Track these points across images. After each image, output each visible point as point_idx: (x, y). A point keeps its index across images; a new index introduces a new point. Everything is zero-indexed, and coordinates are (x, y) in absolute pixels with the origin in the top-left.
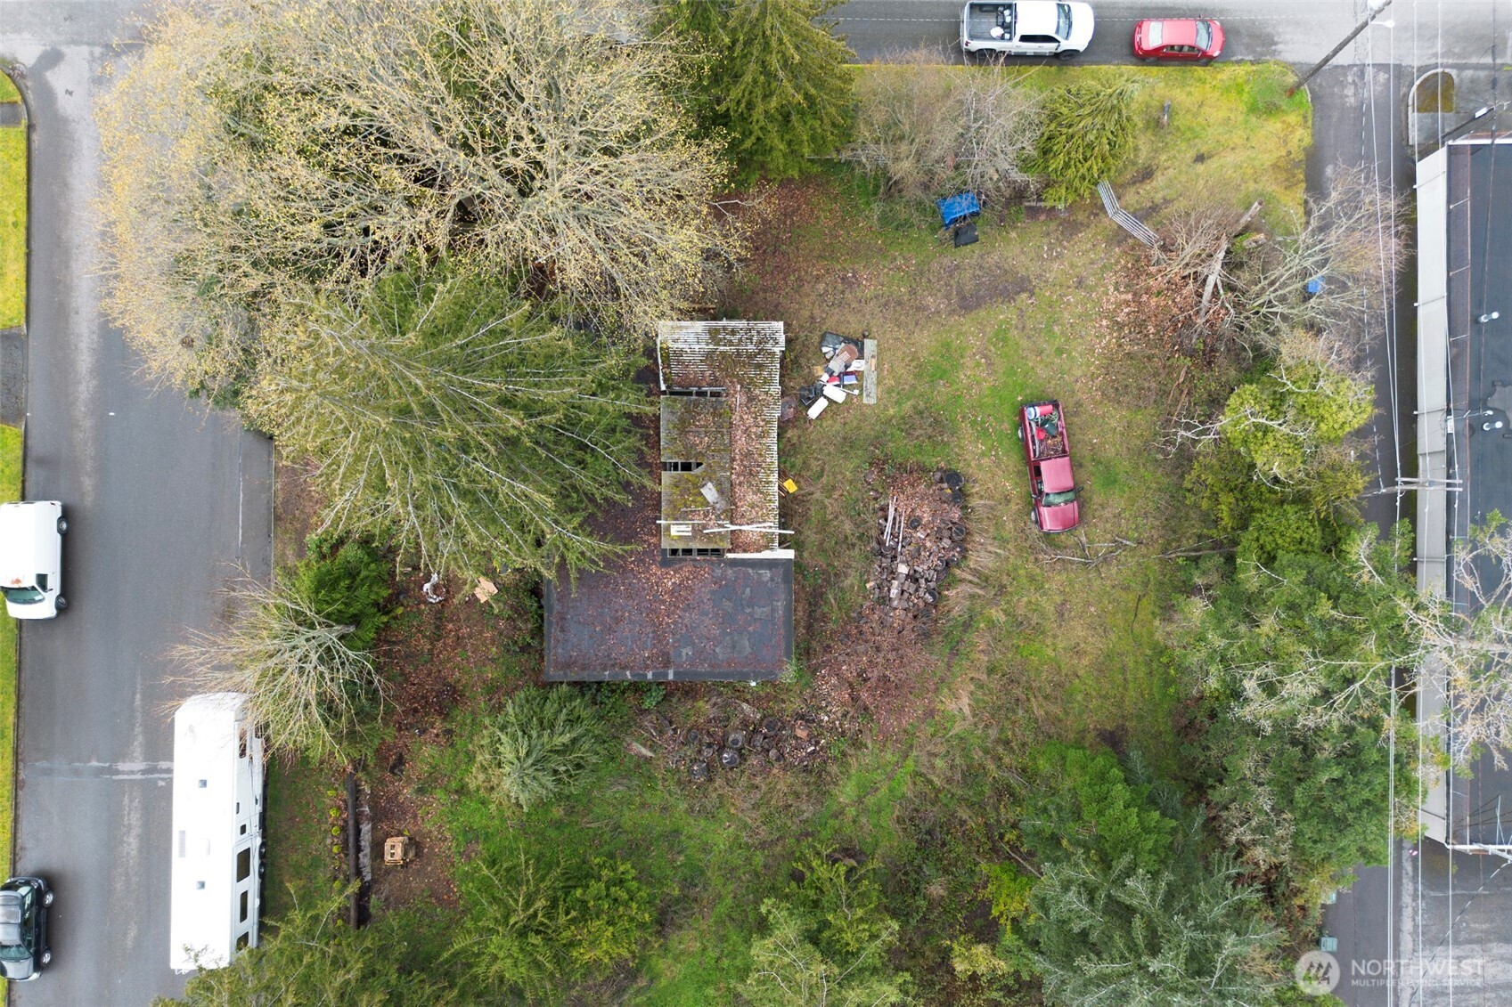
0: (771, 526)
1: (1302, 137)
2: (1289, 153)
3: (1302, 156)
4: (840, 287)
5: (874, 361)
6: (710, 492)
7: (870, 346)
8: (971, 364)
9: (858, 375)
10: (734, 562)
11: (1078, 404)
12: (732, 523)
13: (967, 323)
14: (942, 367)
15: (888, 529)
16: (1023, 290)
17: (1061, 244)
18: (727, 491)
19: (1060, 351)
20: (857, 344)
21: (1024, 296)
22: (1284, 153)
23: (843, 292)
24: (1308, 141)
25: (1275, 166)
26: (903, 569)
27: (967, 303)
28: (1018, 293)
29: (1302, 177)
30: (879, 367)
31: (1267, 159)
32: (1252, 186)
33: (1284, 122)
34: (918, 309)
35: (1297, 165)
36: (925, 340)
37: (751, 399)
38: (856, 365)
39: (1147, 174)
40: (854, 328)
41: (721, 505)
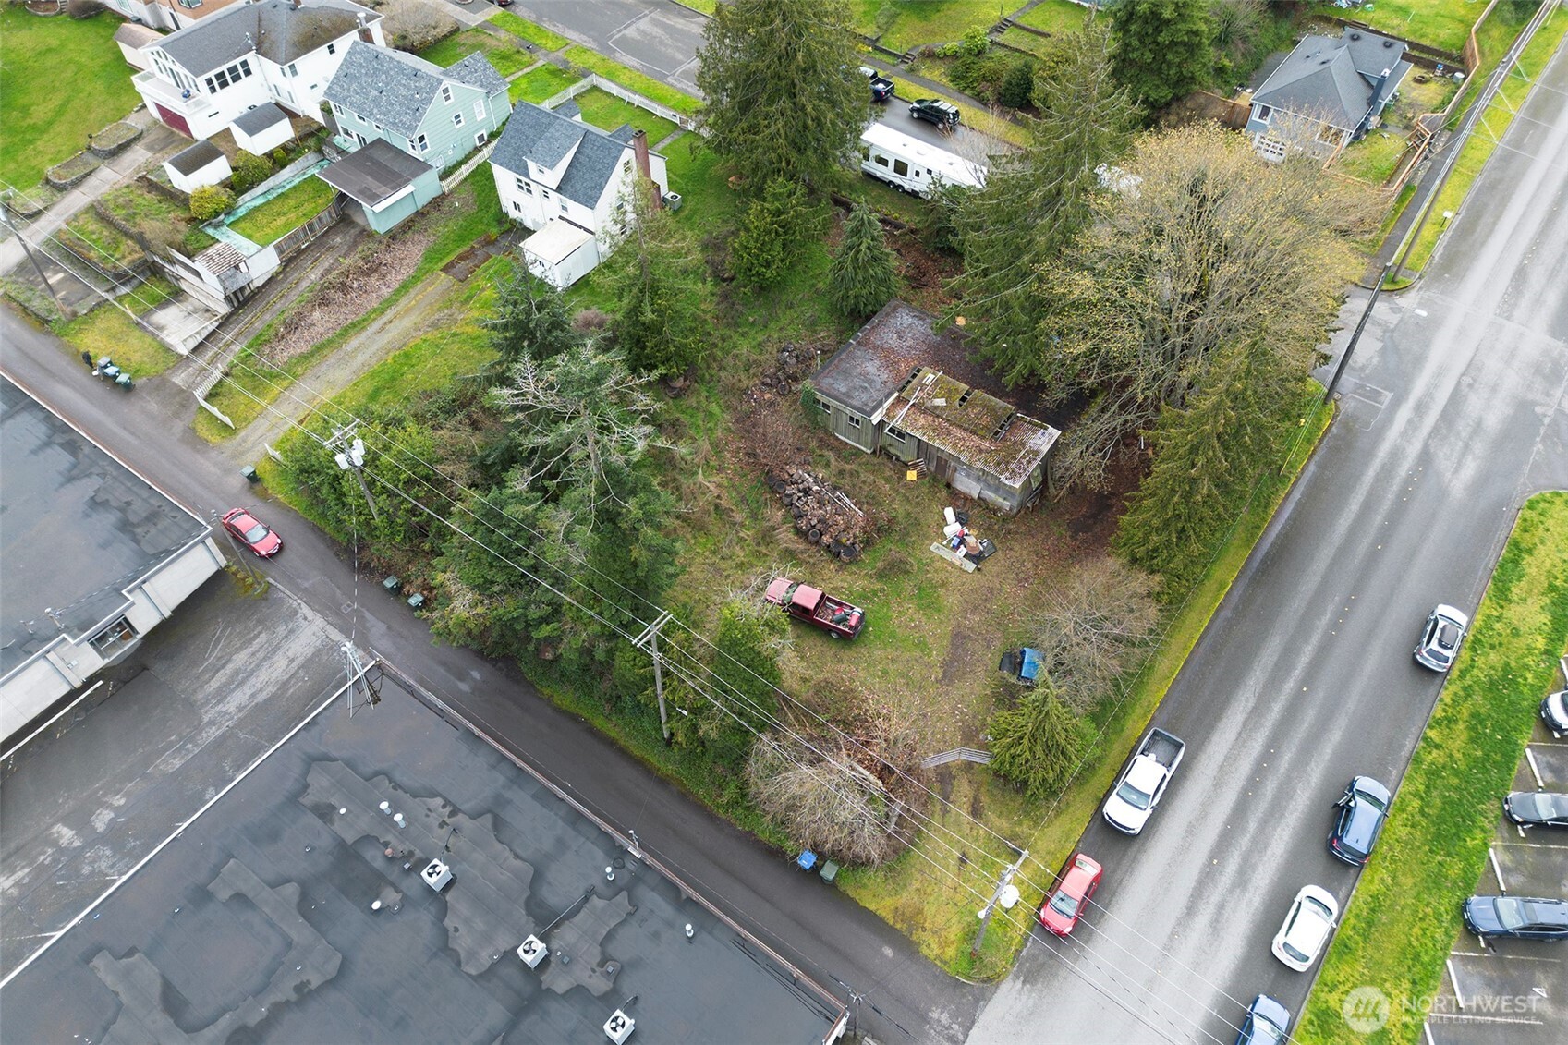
0: (897, 423)
1: (931, 948)
2: (924, 930)
3: (914, 938)
4: (1022, 575)
5: (958, 563)
6: (940, 402)
7: (970, 566)
8: (915, 617)
9: (956, 548)
10: (890, 394)
11: (840, 661)
12: (913, 405)
13: (948, 629)
14: (927, 599)
15: (846, 499)
16: (944, 677)
17: (961, 720)
18: (933, 412)
19: (885, 673)
20: (976, 558)
21: (940, 675)
22: (926, 925)
23: (1017, 574)
24: (925, 950)
25: (920, 912)
26: (815, 488)
27: (959, 638)
28: (944, 673)
29: (898, 926)
30: (952, 564)
31: (929, 910)
32: (916, 885)
33: (952, 943)
34: (975, 608)
35: (911, 929)
36: (951, 600)
37: (981, 451)
38: (963, 550)
39: (976, 811)
40: (988, 566)
41: (929, 404)
